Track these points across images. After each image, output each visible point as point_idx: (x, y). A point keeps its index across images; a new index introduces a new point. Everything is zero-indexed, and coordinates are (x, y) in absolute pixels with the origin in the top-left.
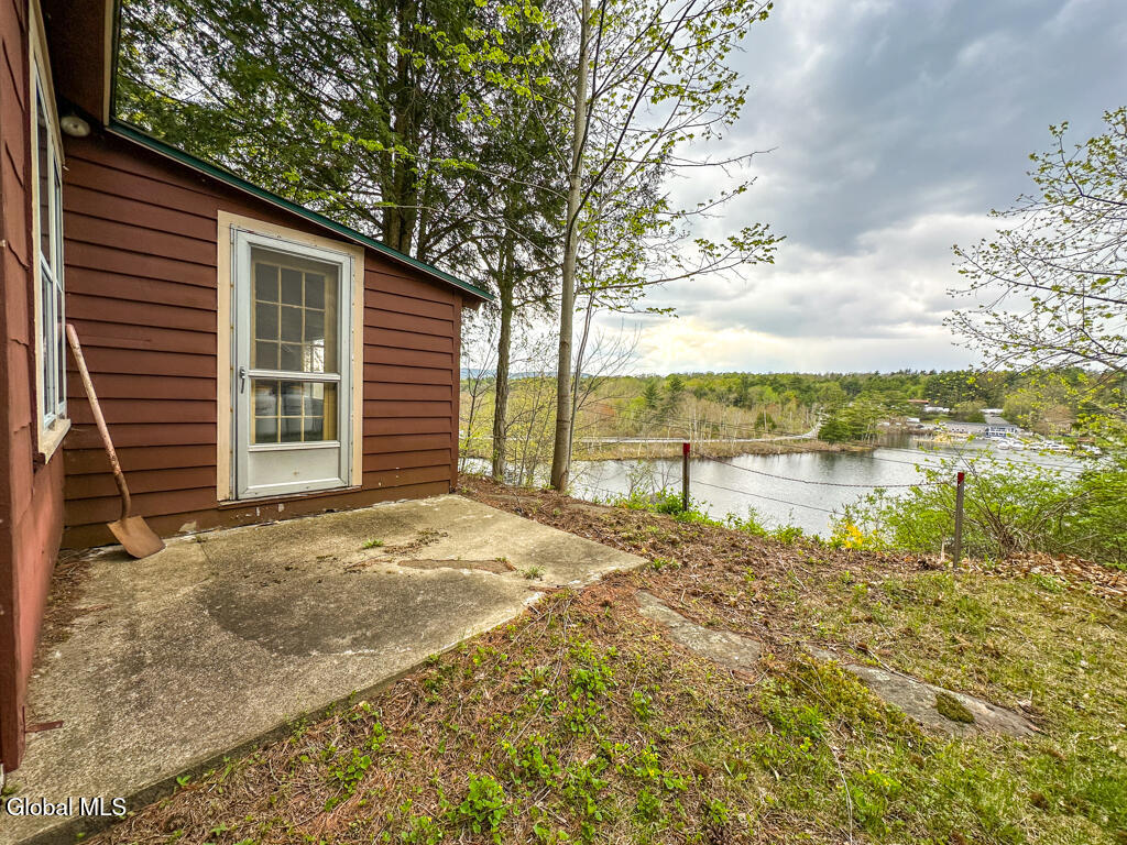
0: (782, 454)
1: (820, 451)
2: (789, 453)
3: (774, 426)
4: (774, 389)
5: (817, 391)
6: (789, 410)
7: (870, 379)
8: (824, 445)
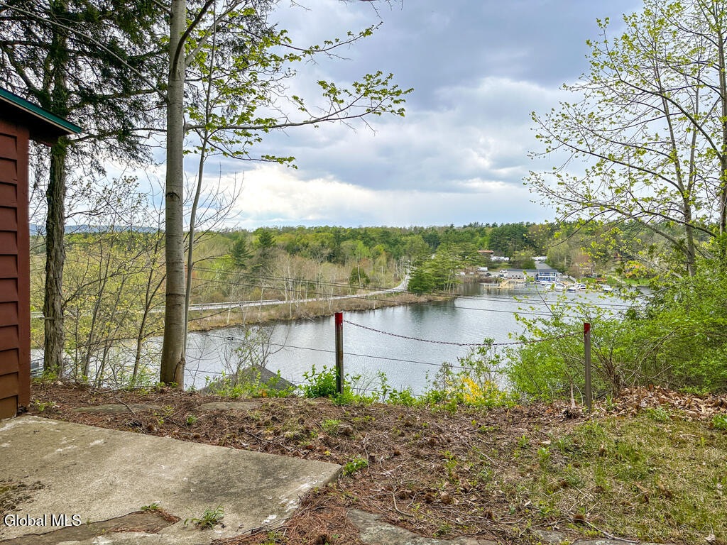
0: (377, 308)
1: (410, 304)
2: (382, 307)
3: (368, 281)
4: (364, 243)
5: (404, 244)
7: (447, 231)
8: (413, 297)
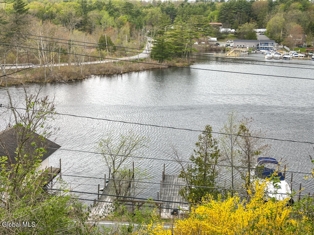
0: (124, 73)
1: (153, 69)
2: (129, 71)
3: (114, 48)
4: (110, 13)
5: (144, 15)
6: (124, 33)
7: (182, 5)
8: (155, 63)
